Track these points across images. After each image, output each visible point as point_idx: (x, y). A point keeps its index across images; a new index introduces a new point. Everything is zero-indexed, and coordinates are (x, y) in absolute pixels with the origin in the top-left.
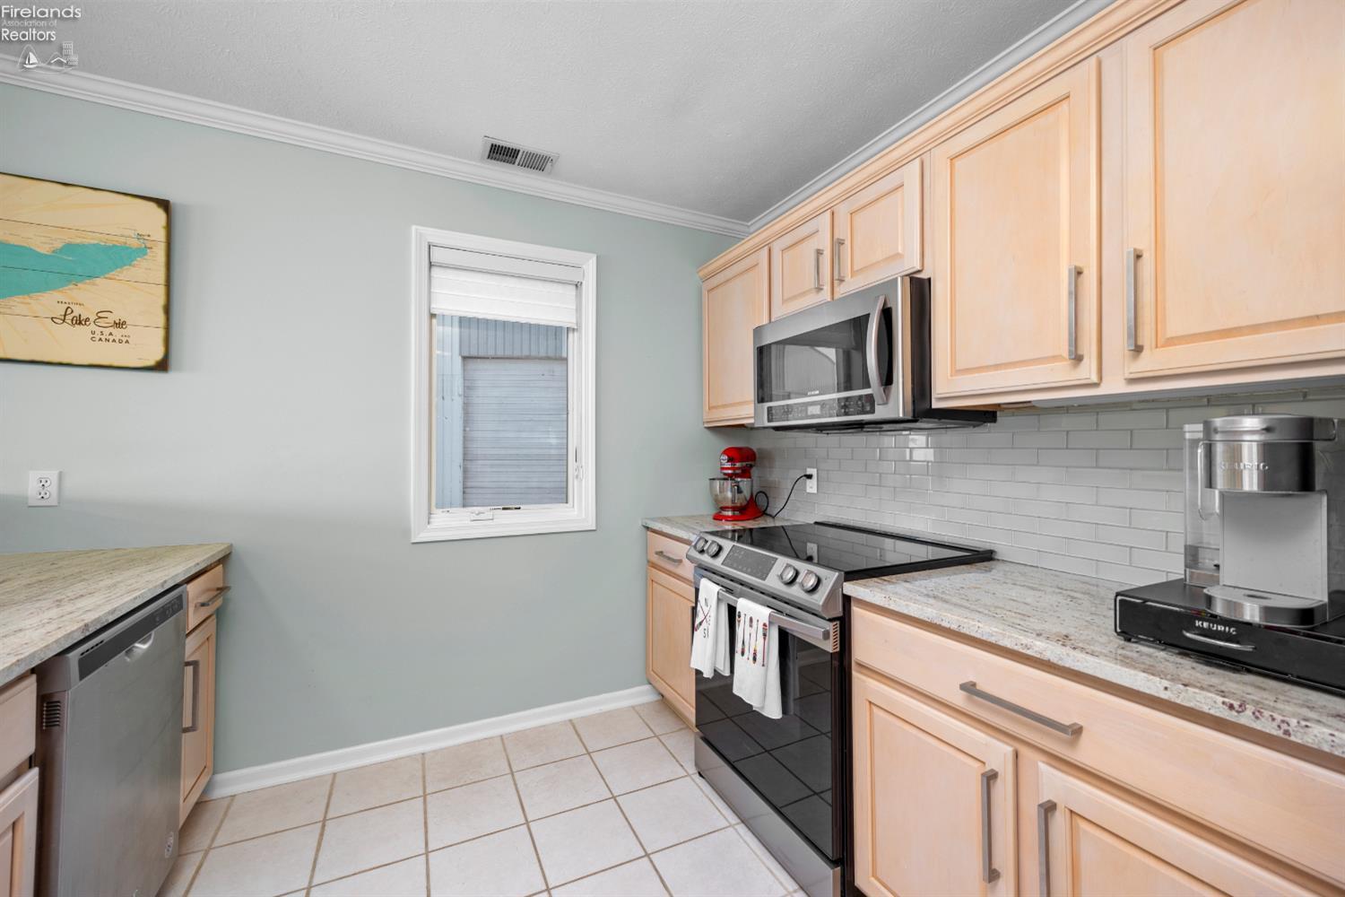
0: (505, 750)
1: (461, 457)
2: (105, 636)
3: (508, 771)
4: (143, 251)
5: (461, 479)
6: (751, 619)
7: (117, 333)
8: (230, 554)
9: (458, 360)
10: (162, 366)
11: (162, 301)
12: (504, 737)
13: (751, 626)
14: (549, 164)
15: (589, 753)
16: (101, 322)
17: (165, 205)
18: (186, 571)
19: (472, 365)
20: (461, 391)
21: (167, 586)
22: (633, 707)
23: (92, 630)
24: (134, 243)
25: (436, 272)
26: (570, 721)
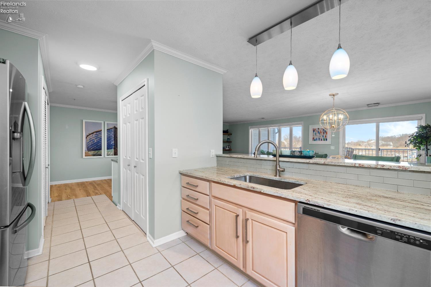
2: (322, 210)
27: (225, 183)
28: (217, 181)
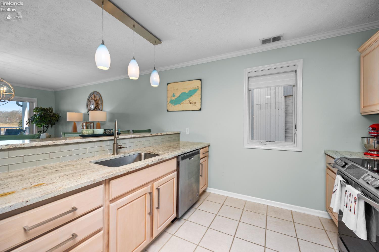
0: (267, 209)
1: (284, 127)
2: (186, 155)
3: (266, 214)
4: (198, 89)
5: (284, 134)
6: (350, 194)
7: (195, 104)
8: (210, 145)
9: (283, 97)
10: (200, 110)
11: (200, 98)
12: (268, 206)
13: (350, 197)
14: (282, 37)
15: (294, 222)
16: (193, 103)
17: (200, 80)
18: (200, 147)
19: (287, 98)
20: (284, 107)
21: (196, 149)
22: (319, 217)
23: (184, 153)
24: (197, 88)
25: (250, 79)
26: (291, 211)
27: (137, 168)
28: (125, 172)
